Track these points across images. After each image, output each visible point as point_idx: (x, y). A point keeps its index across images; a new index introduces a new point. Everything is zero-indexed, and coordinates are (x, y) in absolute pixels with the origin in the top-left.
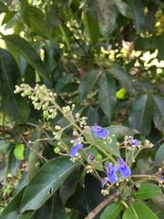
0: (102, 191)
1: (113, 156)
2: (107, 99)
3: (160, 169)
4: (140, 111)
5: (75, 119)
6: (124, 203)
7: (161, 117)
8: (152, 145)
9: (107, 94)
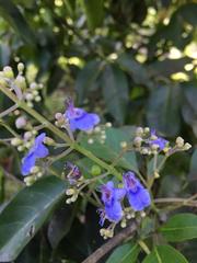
0: (102, 231)
7: (192, 110)
8: (188, 146)
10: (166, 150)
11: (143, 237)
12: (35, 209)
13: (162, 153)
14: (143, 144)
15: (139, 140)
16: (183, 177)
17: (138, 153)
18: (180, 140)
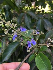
0: (28, 51)
1: (30, 39)
2: (28, 22)
3: (47, 41)
4: (39, 25)
5: (13, 25)
6: (36, 54)
8: (43, 33)
9: (28, 21)
10: (39, 34)
11: (36, 52)
12: (12, 49)
13: (38, 35)
14: (35, 33)
15: (34, 33)
16: (44, 39)
17: (34, 35)
18: (42, 32)
